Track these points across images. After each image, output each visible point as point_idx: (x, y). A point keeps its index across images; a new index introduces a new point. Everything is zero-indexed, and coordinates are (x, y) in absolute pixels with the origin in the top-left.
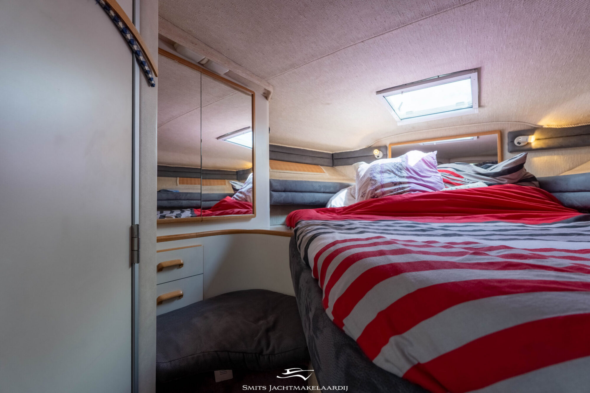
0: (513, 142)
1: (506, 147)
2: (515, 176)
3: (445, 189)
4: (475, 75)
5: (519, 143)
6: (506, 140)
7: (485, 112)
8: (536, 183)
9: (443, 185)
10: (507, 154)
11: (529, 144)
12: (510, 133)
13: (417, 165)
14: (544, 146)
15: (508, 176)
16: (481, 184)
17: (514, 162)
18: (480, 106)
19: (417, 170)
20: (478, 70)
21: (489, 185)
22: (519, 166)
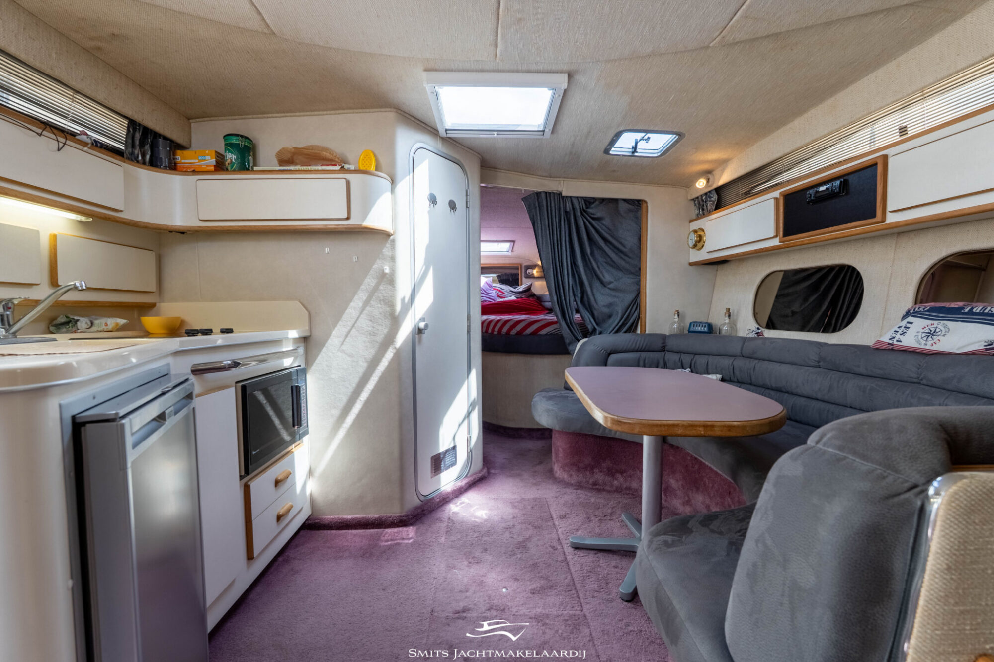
0: (526, 272)
1: (523, 274)
2: (527, 293)
3: (498, 300)
4: (513, 243)
5: (529, 273)
6: (523, 270)
7: (514, 254)
8: (536, 297)
9: (497, 298)
10: (524, 280)
11: (533, 274)
12: (525, 266)
13: (483, 285)
14: (540, 276)
15: (524, 293)
16: (513, 298)
17: (527, 287)
18: (512, 251)
19: (485, 289)
20: (514, 242)
21: (517, 298)
22: (529, 289)
